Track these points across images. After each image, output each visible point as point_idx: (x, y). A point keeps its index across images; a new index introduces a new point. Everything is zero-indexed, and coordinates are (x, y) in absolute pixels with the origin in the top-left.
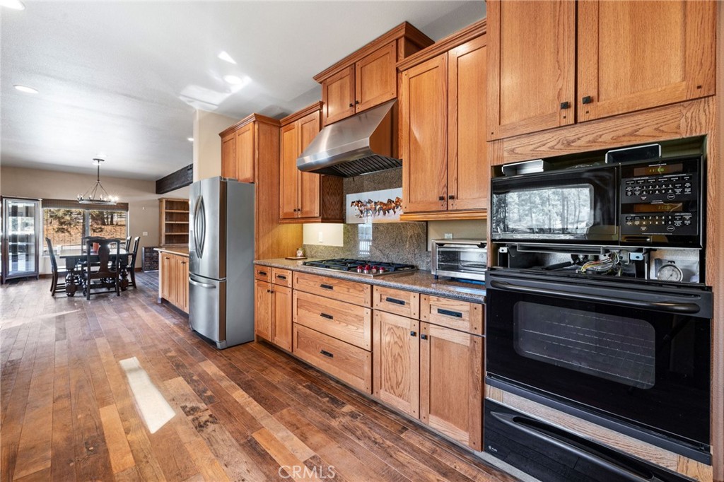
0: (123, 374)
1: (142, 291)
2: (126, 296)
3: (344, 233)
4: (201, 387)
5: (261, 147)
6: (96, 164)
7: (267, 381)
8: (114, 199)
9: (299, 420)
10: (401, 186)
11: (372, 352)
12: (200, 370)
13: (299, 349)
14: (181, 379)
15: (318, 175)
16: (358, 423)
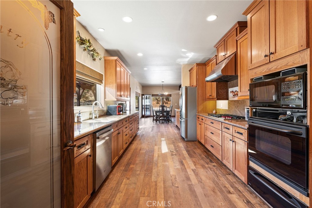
0: (161, 141)
1: (173, 123)
2: (168, 123)
3: (228, 104)
4: (176, 148)
5: (199, 74)
6: (162, 83)
7: (194, 151)
8: (166, 93)
9: (196, 161)
10: (238, 86)
11: (222, 146)
12: (178, 144)
13: (206, 145)
14: (173, 145)
15: (216, 83)
16: (214, 168)
